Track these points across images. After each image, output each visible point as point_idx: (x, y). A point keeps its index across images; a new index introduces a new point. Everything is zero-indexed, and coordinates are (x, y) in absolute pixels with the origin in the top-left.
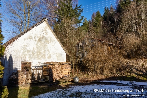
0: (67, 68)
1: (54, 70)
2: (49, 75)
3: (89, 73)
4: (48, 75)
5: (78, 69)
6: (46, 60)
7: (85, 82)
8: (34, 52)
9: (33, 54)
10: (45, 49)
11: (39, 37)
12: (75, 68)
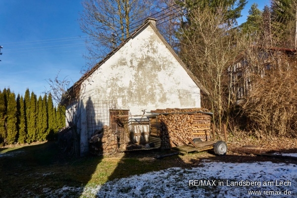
0: (201, 121)
1: (170, 127)
2: (161, 137)
3: (256, 132)
4: (159, 135)
5: (232, 123)
6: (156, 106)
7: (244, 155)
8: (132, 90)
9: (130, 93)
10: (153, 82)
11: (140, 60)
12: (224, 120)
